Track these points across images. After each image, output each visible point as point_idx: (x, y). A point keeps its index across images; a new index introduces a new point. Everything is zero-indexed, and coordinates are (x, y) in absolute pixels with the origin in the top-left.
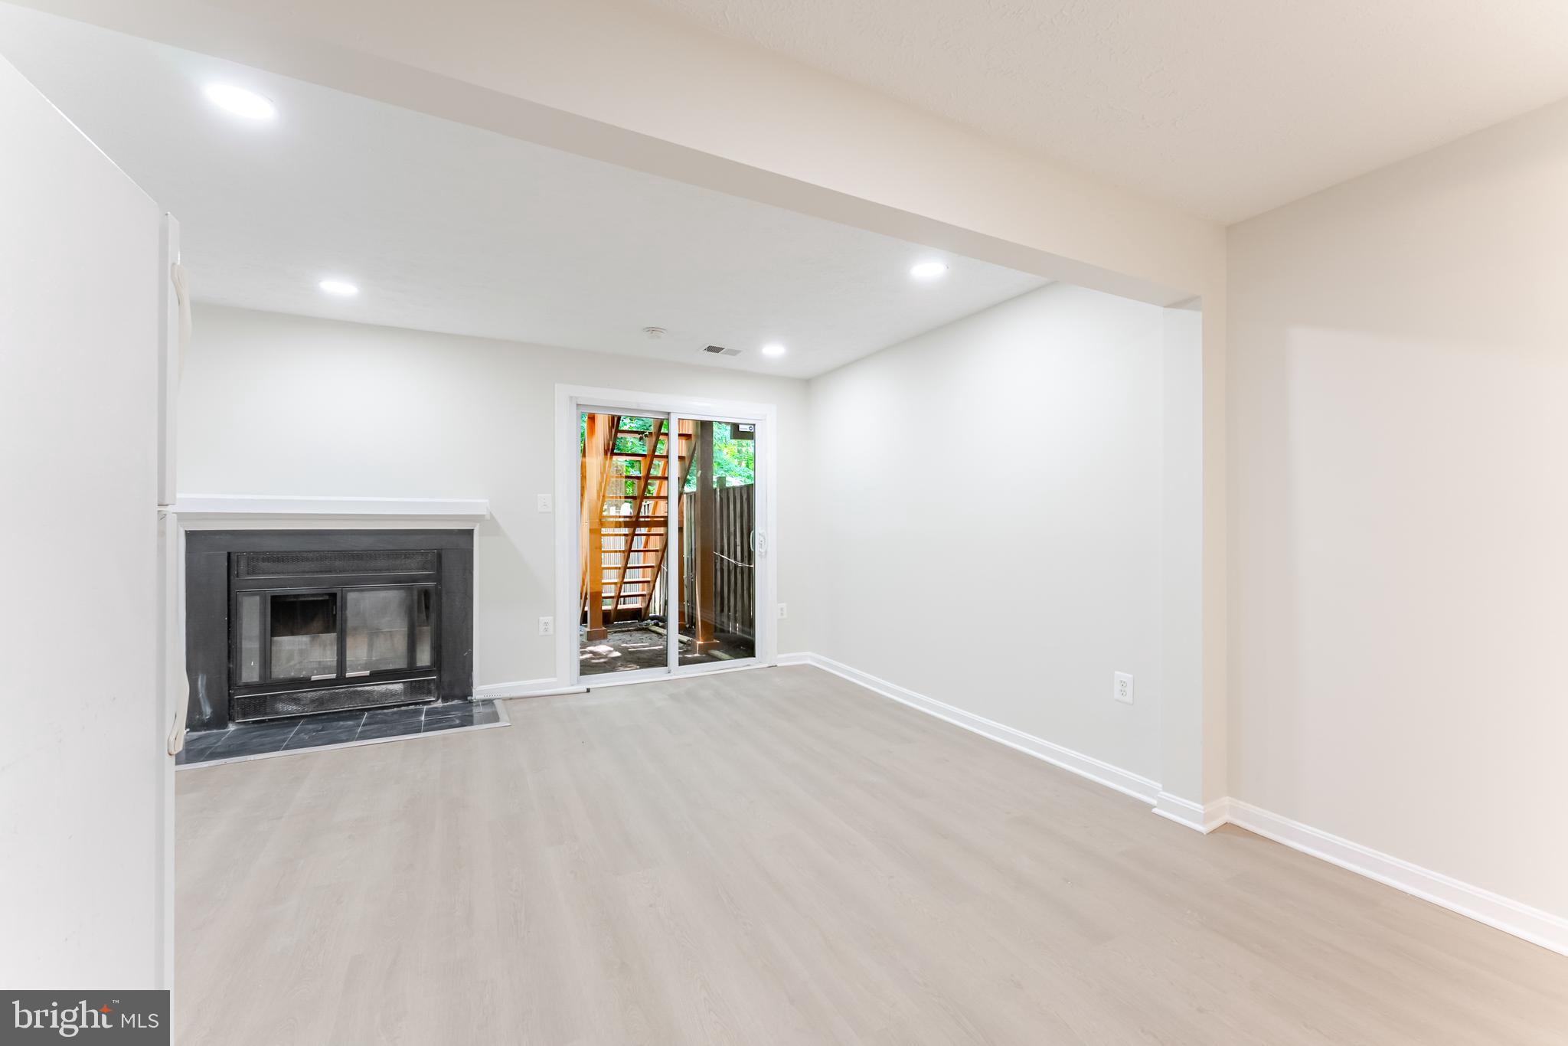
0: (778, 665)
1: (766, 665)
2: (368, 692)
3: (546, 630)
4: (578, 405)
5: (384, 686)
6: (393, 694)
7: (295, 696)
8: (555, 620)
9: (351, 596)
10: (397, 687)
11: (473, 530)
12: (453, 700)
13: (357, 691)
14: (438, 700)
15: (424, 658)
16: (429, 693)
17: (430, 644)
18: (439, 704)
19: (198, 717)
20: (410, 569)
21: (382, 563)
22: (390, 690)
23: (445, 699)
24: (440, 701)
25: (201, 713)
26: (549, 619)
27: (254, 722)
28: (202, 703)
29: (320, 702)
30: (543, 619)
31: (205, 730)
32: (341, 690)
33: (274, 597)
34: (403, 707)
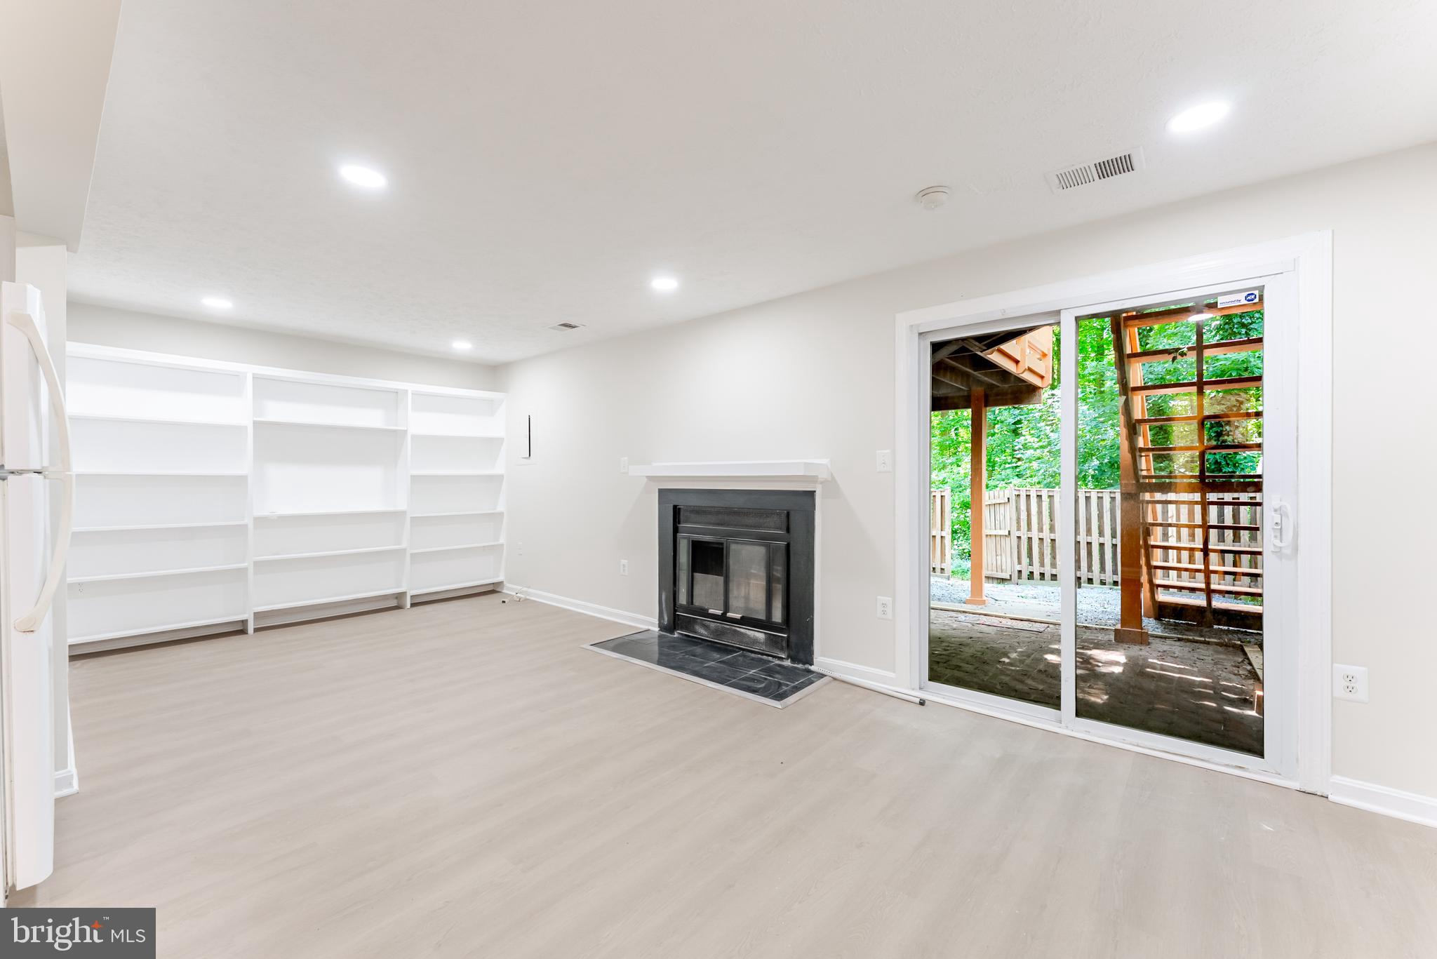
2: (742, 633)
3: (884, 613)
4: (920, 334)
5: (753, 632)
6: (755, 641)
7: (705, 622)
8: (894, 602)
9: (733, 547)
10: (760, 635)
11: (815, 491)
12: (798, 664)
13: (735, 631)
14: (788, 659)
15: (777, 616)
16: (782, 649)
17: (781, 601)
18: (788, 663)
20: (769, 528)
21: (751, 520)
22: (757, 637)
23: (793, 661)
24: (789, 660)
25: (663, 619)
26: (887, 600)
27: (686, 635)
28: (664, 612)
29: (716, 633)
30: (882, 599)
31: (665, 632)
32: (728, 627)
33: (692, 541)
34: (765, 657)
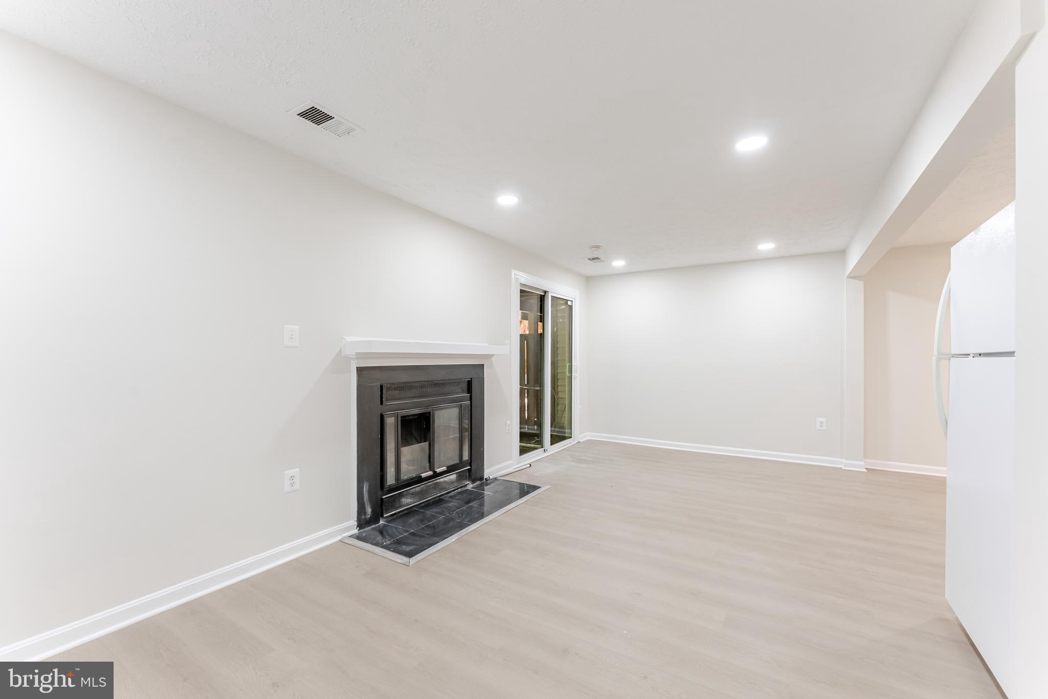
0: (581, 441)
1: (576, 442)
3: (508, 430)
4: (520, 284)
5: (449, 477)
6: (452, 482)
9: (436, 414)
10: (453, 477)
11: (483, 364)
12: (476, 482)
13: (437, 483)
14: (470, 483)
15: (466, 455)
16: (466, 479)
17: (468, 444)
18: (470, 485)
19: (363, 517)
21: (446, 389)
22: (452, 479)
23: (473, 482)
25: (365, 514)
27: (391, 515)
28: (366, 505)
29: (422, 494)
30: (507, 423)
31: (368, 527)
32: (431, 483)
33: (402, 417)
34: (456, 491)
